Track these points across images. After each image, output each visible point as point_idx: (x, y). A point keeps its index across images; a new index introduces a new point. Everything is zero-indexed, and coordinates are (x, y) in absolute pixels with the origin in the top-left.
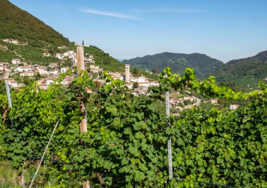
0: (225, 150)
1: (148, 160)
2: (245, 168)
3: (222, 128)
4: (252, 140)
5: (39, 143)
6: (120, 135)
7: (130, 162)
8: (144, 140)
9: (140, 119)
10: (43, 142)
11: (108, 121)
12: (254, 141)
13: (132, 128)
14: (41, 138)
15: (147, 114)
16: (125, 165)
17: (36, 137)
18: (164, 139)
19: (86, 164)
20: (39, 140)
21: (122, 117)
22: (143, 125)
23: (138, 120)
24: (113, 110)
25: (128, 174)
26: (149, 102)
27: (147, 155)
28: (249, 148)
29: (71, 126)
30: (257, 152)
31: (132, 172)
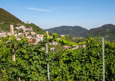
1: (39, 72)
2: (85, 74)
3: (75, 58)
4: (88, 63)
5: (3, 66)
6: (28, 62)
7: (31, 73)
8: (38, 64)
9: (36, 55)
10: (5, 65)
11: (23, 56)
12: (89, 63)
13: (32, 58)
14: (4, 63)
15: (39, 53)
16: (29, 74)
17: (2, 63)
18: (45, 63)
19: (15, 74)
20: (4, 65)
21: (29, 54)
22: (37, 57)
23: (34, 55)
24: (25, 51)
25: (31, 78)
26: (39, 48)
27: (38, 70)
28: (87, 66)
29: (8, 58)
30: (90, 68)
31: (32, 77)
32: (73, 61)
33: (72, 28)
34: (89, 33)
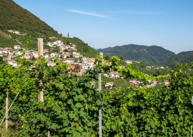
0: (151, 120)
1: (84, 124)
2: (166, 134)
3: (150, 104)
4: (172, 113)
5: (22, 109)
6: (65, 105)
7: (70, 125)
8: (82, 109)
9: (80, 93)
10: (25, 109)
11: (57, 94)
12: (174, 114)
13: (73, 99)
14: (24, 105)
15: (85, 90)
16: (66, 127)
17: (20, 104)
18: (96, 109)
19: (41, 125)
20: (23, 107)
21: (67, 91)
22: (82, 97)
23: (77, 94)
24: (61, 86)
25: (68, 133)
26: (86, 81)
27: (83, 120)
28: (170, 119)
29: (31, 96)
30: (175, 122)
31: (71, 132)
32: (145, 109)
33: (147, 50)
34: (177, 59)
